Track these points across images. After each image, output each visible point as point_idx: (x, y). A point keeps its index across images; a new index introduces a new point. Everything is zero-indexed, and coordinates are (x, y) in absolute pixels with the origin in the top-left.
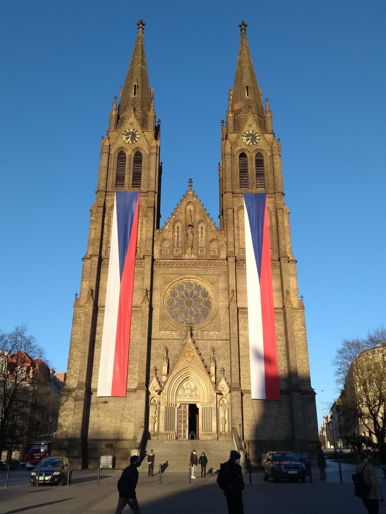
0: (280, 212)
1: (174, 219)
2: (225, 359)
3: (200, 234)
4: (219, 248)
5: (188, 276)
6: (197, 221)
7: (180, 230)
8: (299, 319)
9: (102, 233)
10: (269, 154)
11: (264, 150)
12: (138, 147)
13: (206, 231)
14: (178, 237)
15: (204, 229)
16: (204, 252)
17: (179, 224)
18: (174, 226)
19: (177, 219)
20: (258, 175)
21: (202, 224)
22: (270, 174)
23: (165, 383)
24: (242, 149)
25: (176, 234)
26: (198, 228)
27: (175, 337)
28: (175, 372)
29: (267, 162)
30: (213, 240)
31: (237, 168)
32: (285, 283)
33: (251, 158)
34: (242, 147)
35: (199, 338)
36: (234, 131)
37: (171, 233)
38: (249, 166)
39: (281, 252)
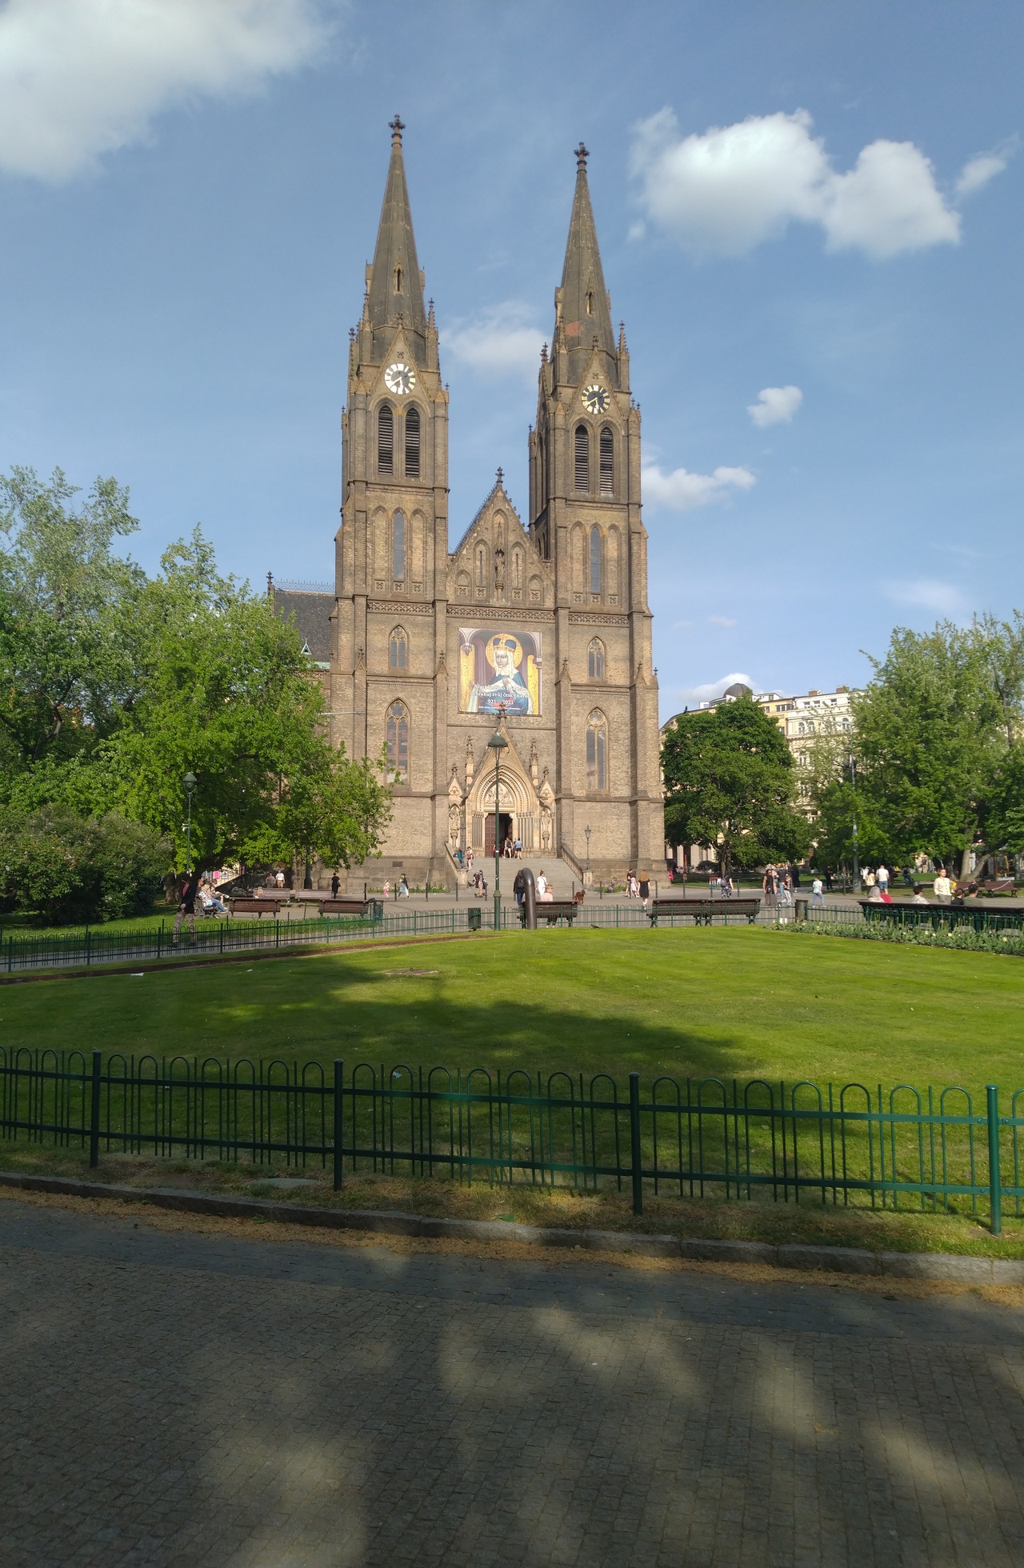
0: (635, 536)
1: (475, 538)
2: (549, 755)
3: (514, 565)
4: (543, 590)
6: (511, 544)
7: (484, 558)
8: (650, 703)
9: (366, 556)
10: (623, 433)
11: (614, 425)
12: (412, 402)
13: (524, 561)
14: (481, 569)
15: (520, 557)
16: (521, 595)
17: (481, 547)
18: (474, 550)
19: (479, 538)
20: (604, 467)
21: (517, 550)
22: (623, 469)
23: (471, 786)
24: (581, 420)
25: (478, 563)
26: (511, 554)
27: (481, 723)
28: (484, 772)
29: (618, 445)
30: (534, 577)
31: (572, 454)
32: (637, 651)
33: (595, 437)
34: (581, 416)
35: (514, 725)
36: (568, 382)
37: (471, 561)
38: (591, 451)
39: (634, 602)
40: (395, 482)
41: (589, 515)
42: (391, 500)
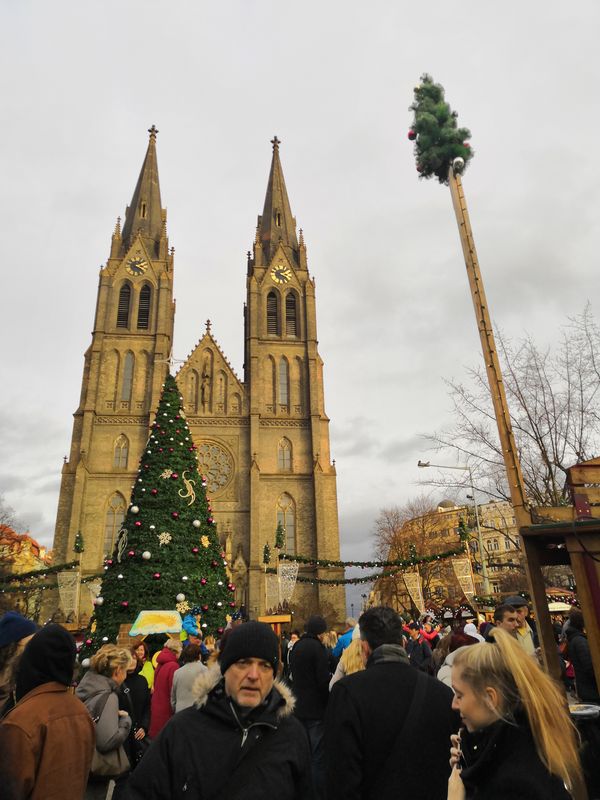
0: (312, 362)
1: (188, 368)
2: (243, 533)
3: (218, 387)
4: (240, 403)
5: (203, 437)
6: (216, 372)
7: (195, 382)
8: (329, 487)
9: (98, 383)
10: (302, 295)
11: (295, 291)
12: (145, 280)
13: (226, 383)
14: (192, 390)
15: (223, 380)
16: (223, 408)
17: (193, 375)
18: (187, 376)
19: (191, 368)
20: (288, 318)
21: (221, 376)
24: (271, 288)
25: (190, 386)
26: (216, 379)
29: (299, 303)
30: (234, 394)
31: (265, 310)
32: (315, 446)
33: (282, 299)
34: (271, 285)
36: (262, 266)
37: (184, 385)
39: (312, 409)
40: (127, 332)
41: (277, 350)
42: (123, 345)
